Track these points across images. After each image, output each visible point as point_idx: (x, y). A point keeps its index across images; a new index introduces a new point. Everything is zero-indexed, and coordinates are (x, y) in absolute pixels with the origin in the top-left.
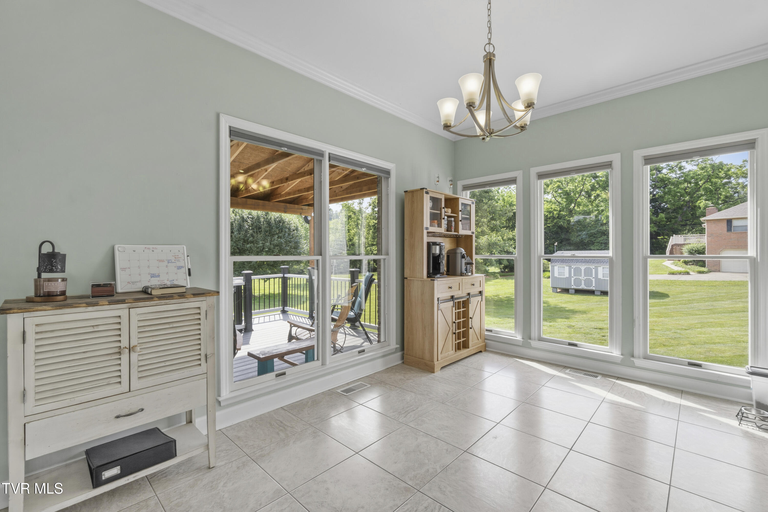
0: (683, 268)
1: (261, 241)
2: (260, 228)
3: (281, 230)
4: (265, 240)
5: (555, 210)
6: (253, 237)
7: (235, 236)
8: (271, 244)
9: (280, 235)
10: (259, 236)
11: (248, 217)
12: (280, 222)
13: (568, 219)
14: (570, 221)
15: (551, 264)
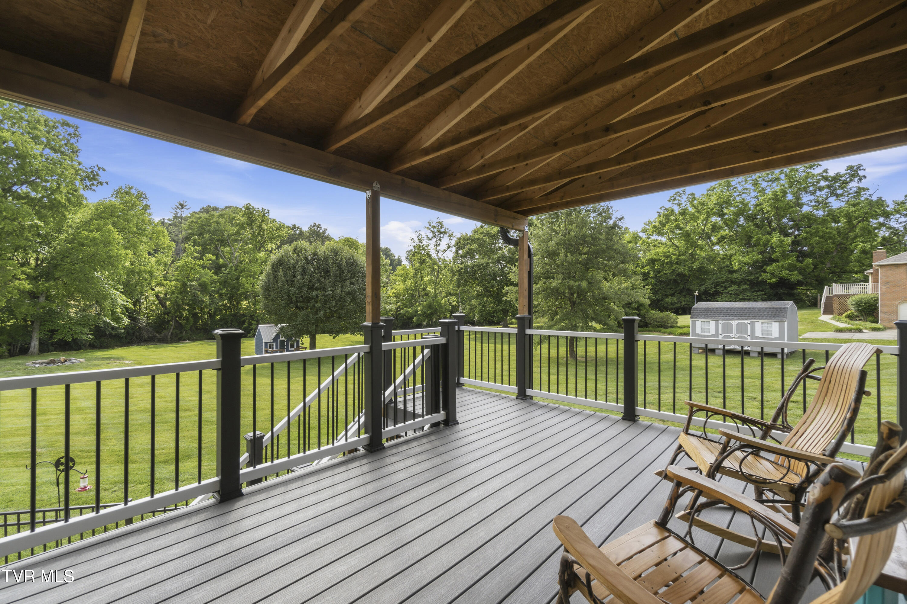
0: (849, 324)
1: (330, 287)
2: (328, 271)
3: (354, 275)
4: (334, 286)
5: (673, 254)
6: (321, 283)
7: (298, 281)
8: (342, 291)
9: (353, 280)
10: (328, 281)
11: (312, 258)
12: (352, 264)
13: (690, 265)
14: (692, 267)
15: (691, 318)
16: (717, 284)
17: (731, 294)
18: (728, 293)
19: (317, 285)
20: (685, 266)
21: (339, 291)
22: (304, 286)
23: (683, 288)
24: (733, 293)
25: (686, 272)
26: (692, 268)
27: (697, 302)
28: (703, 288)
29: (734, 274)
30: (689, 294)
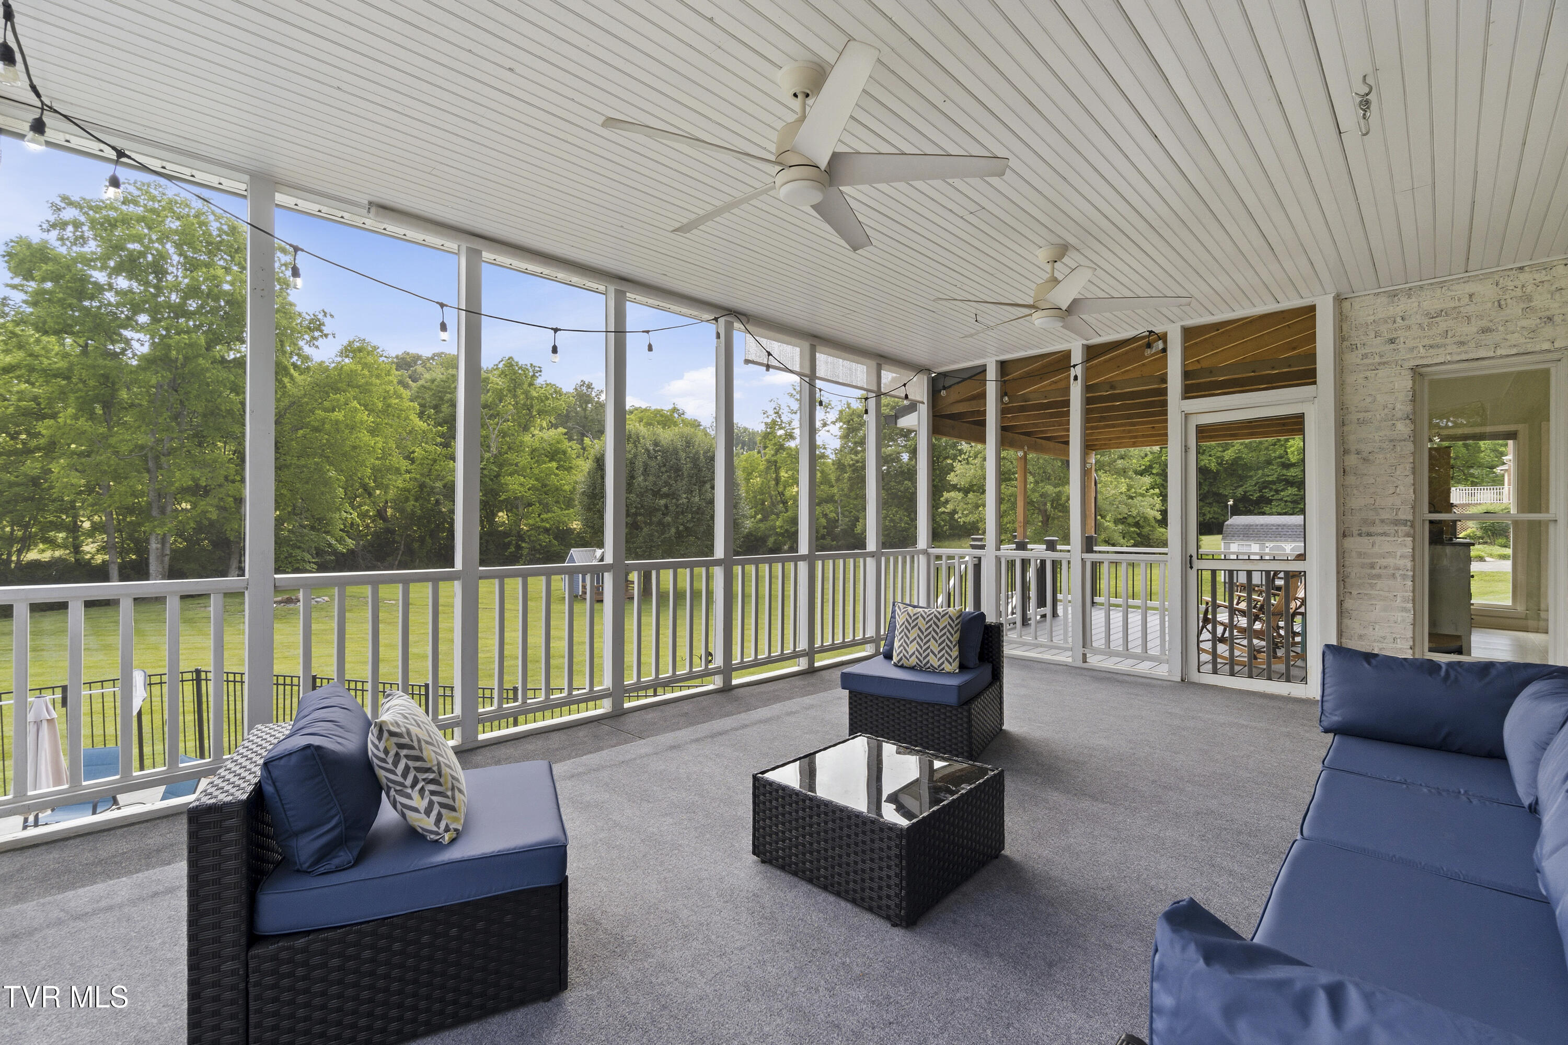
13: (1219, 454)
14: (1222, 458)
15: (1223, 539)
16: (1265, 485)
17: (1286, 501)
18: (1281, 500)
19: (665, 490)
20: (1210, 456)
21: (697, 499)
22: (646, 491)
23: (1208, 492)
24: (1288, 499)
25: (1213, 466)
26: (1222, 460)
27: (1233, 514)
28: (1240, 492)
29: (1292, 470)
30: (1218, 502)
